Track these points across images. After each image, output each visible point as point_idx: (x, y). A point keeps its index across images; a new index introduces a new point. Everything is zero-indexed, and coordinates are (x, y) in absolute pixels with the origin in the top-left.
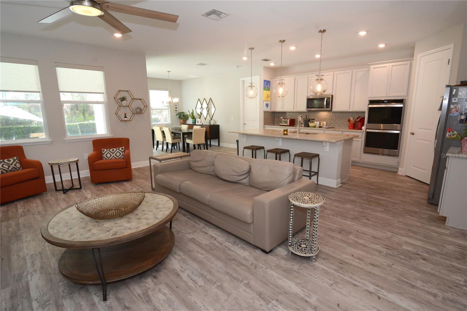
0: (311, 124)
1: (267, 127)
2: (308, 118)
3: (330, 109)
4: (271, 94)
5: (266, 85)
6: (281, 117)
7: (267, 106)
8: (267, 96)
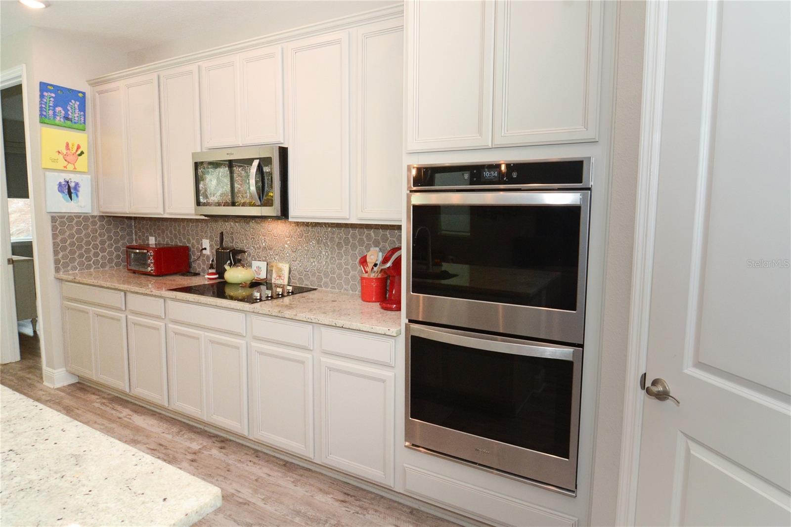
2: (224, 244)
3: (274, 211)
4: (92, 146)
5: (55, 106)
6: (153, 239)
7: (66, 191)
8: (65, 152)
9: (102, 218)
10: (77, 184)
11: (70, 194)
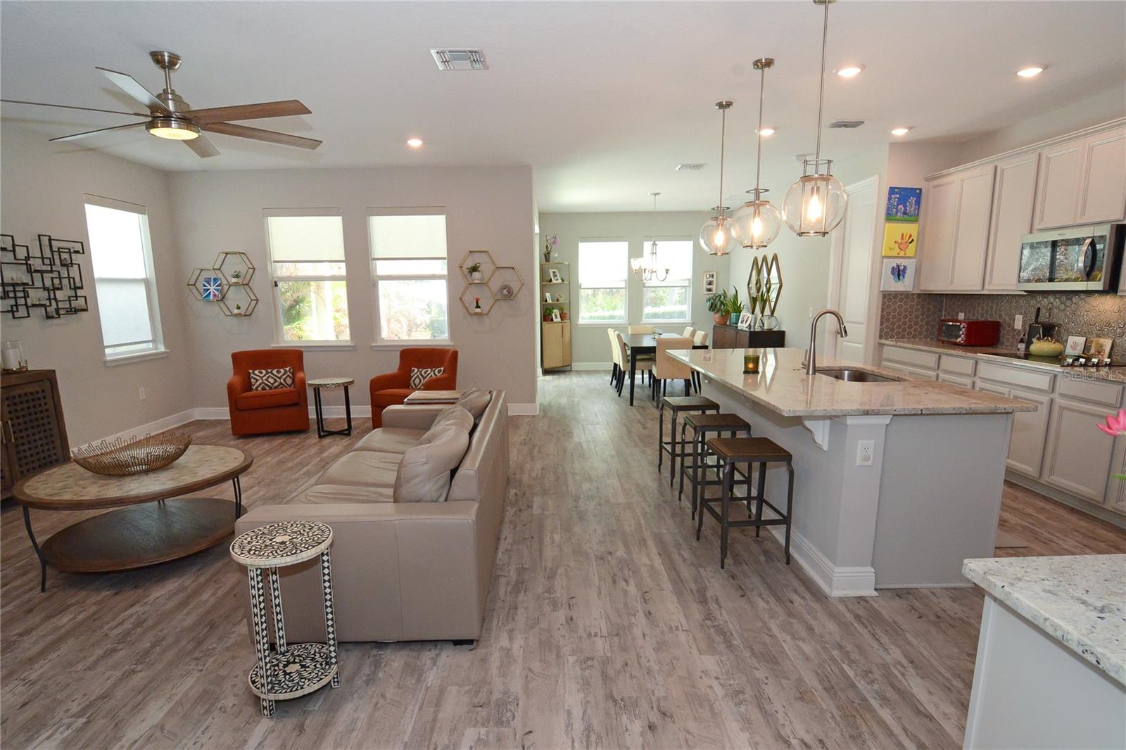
1: (892, 346)
3: (1100, 285)
4: (921, 233)
5: (898, 205)
6: (963, 314)
7: (897, 273)
8: (900, 241)
9: (919, 295)
10: (905, 267)
11: (899, 275)
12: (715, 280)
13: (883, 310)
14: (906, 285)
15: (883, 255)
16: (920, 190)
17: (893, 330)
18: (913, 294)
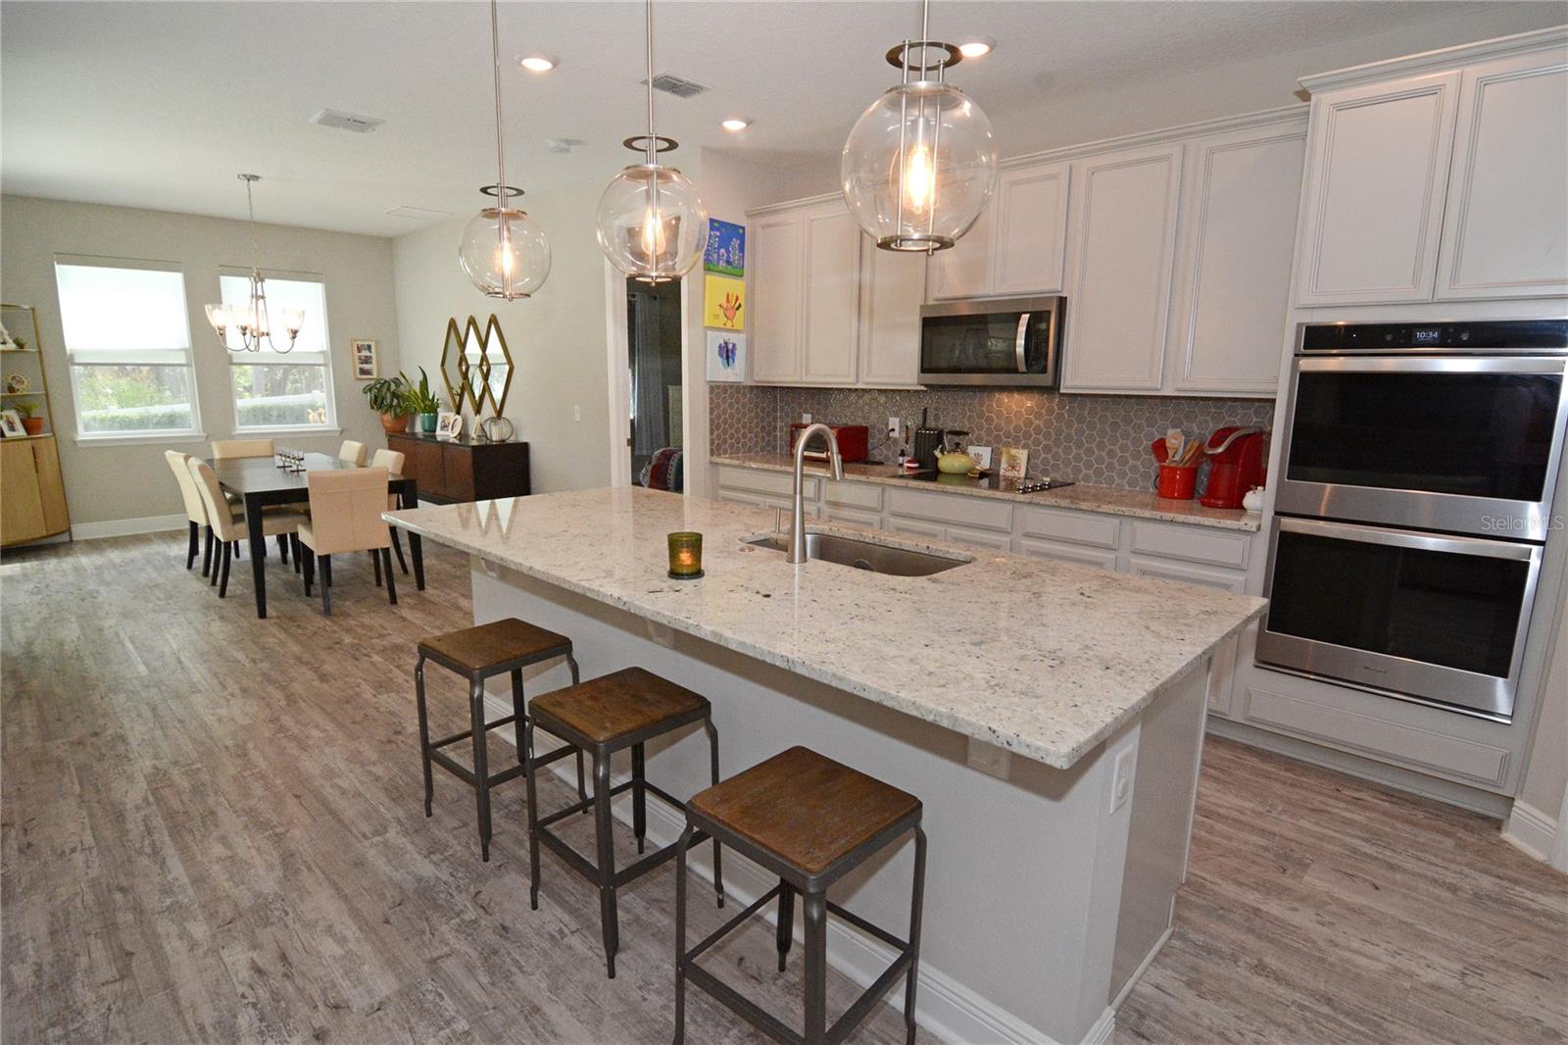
0: (948, 462)
1: (726, 465)
2: (931, 423)
3: (1046, 379)
4: (751, 292)
5: (720, 247)
6: (805, 416)
7: (725, 355)
8: (725, 305)
9: (752, 388)
10: (734, 345)
11: (728, 358)
12: (373, 355)
13: (712, 411)
14: (735, 374)
15: (706, 324)
16: (743, 228)
17: (725, 442)
18: (745, 387)
